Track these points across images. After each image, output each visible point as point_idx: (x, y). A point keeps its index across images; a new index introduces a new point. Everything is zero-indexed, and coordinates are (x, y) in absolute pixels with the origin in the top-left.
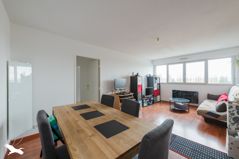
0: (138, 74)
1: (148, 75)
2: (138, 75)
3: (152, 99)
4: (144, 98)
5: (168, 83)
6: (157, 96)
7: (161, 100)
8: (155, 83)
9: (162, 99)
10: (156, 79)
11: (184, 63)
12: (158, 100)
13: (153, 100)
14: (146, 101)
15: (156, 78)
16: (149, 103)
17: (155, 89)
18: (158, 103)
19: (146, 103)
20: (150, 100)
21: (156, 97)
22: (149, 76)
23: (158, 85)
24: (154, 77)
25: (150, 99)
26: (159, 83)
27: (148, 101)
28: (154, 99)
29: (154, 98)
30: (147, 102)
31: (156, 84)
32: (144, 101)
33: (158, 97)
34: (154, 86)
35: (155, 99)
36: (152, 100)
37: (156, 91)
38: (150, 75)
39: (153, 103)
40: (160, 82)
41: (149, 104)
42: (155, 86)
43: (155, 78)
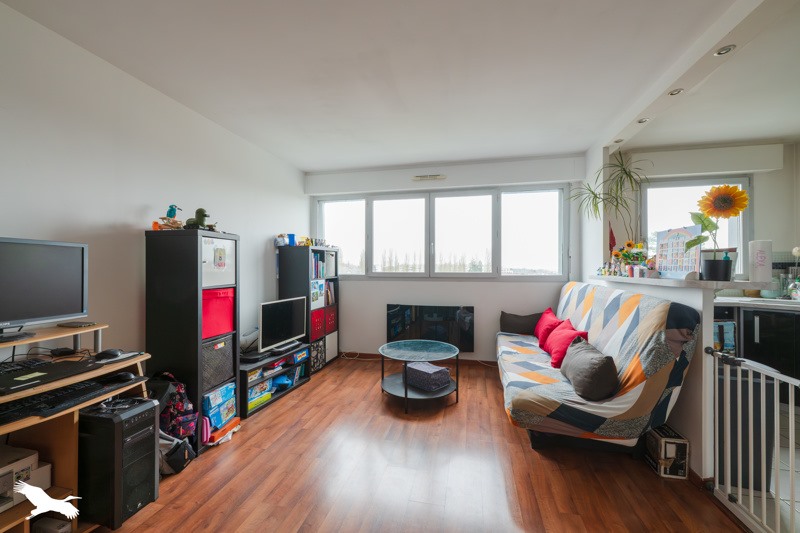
0: (201, 214)
1: (281, 236)
2: (207, 222)
3: (300, 357)
4: (257, 361)
5: (370, 276)
6: (323, 338)
7: (343, 350)
8: (317, 277)
9: (346, 349)
10: (322, 259)
11: (430, 195)
12: (331, 352)
13: (307, 362)
14: (268, 374)
15: (321, 255)
16: (285, 381)
17: (318, 304)
18: (327, 370)
19: (268, 385)
20: (289, 366)
21: (321, 343)
22: (287, 241)
23: (332, 284)
24: (311, 247)
25: (291, 357)
26: (332, 275)
27: (278, 369)
28: (310, 352)
29: (309, 349)
30: (275, 378)
31: (322, 282)
32: (253, 378)
33: (331, 339)
34: (312, 291)
35: (314, 354)
36: (299, 364)
37: (319, 312)
38: (291, 237)
39: (306, 376)
40: (339, 273)
41: (281, 391)
42: (317, 290)
43: (314, 251)
